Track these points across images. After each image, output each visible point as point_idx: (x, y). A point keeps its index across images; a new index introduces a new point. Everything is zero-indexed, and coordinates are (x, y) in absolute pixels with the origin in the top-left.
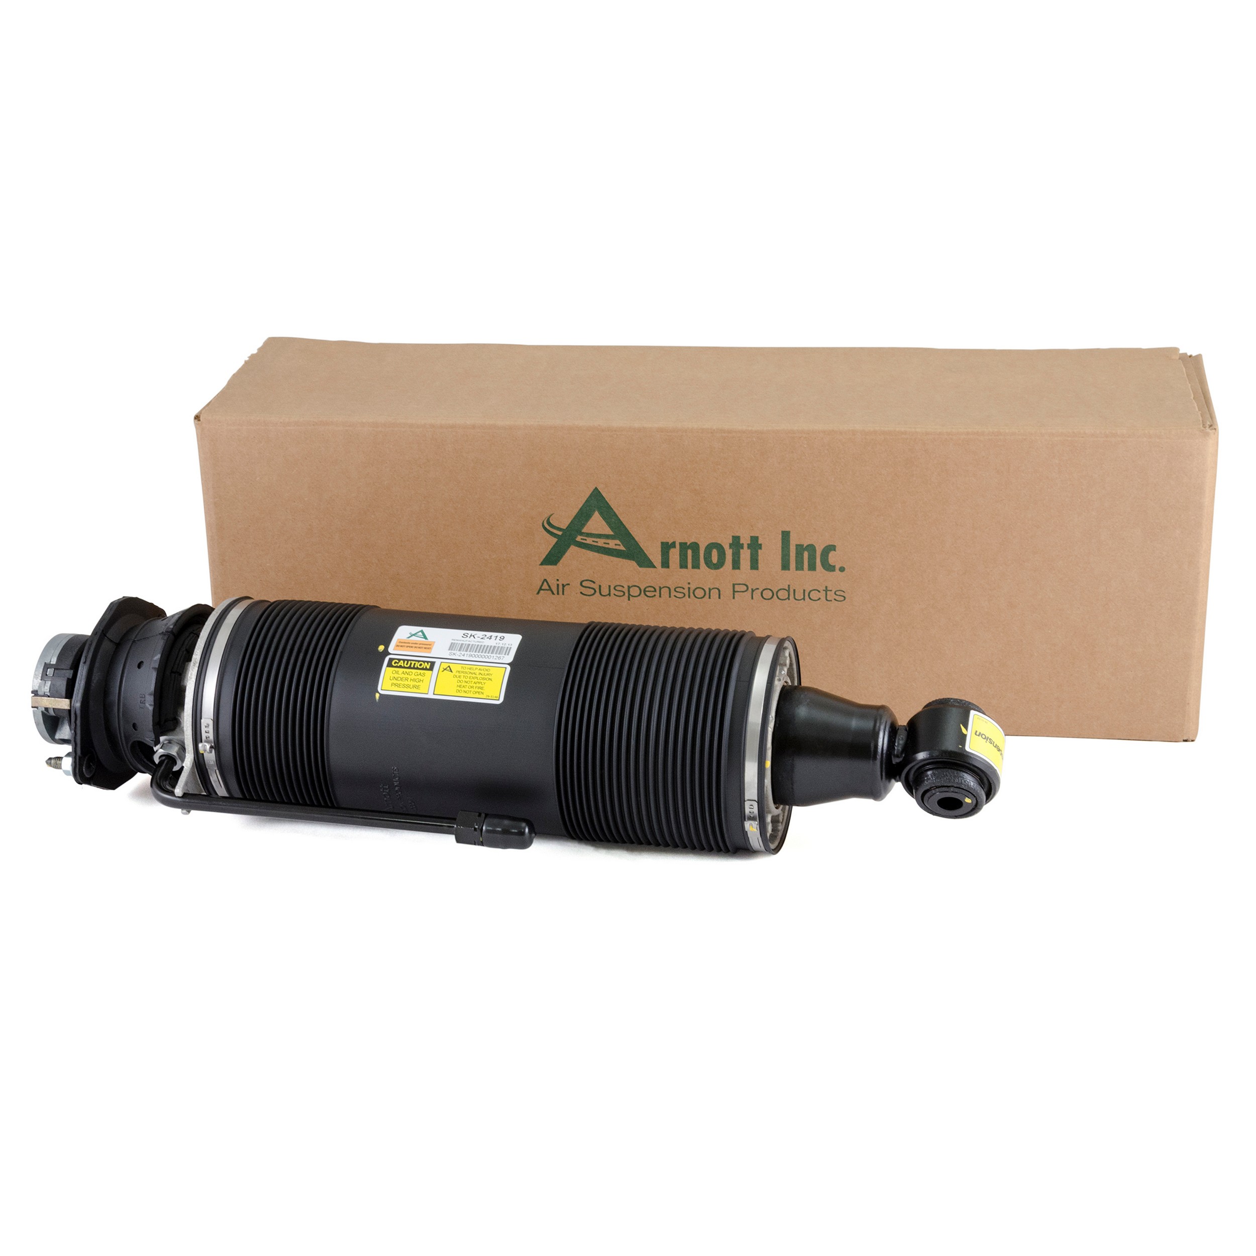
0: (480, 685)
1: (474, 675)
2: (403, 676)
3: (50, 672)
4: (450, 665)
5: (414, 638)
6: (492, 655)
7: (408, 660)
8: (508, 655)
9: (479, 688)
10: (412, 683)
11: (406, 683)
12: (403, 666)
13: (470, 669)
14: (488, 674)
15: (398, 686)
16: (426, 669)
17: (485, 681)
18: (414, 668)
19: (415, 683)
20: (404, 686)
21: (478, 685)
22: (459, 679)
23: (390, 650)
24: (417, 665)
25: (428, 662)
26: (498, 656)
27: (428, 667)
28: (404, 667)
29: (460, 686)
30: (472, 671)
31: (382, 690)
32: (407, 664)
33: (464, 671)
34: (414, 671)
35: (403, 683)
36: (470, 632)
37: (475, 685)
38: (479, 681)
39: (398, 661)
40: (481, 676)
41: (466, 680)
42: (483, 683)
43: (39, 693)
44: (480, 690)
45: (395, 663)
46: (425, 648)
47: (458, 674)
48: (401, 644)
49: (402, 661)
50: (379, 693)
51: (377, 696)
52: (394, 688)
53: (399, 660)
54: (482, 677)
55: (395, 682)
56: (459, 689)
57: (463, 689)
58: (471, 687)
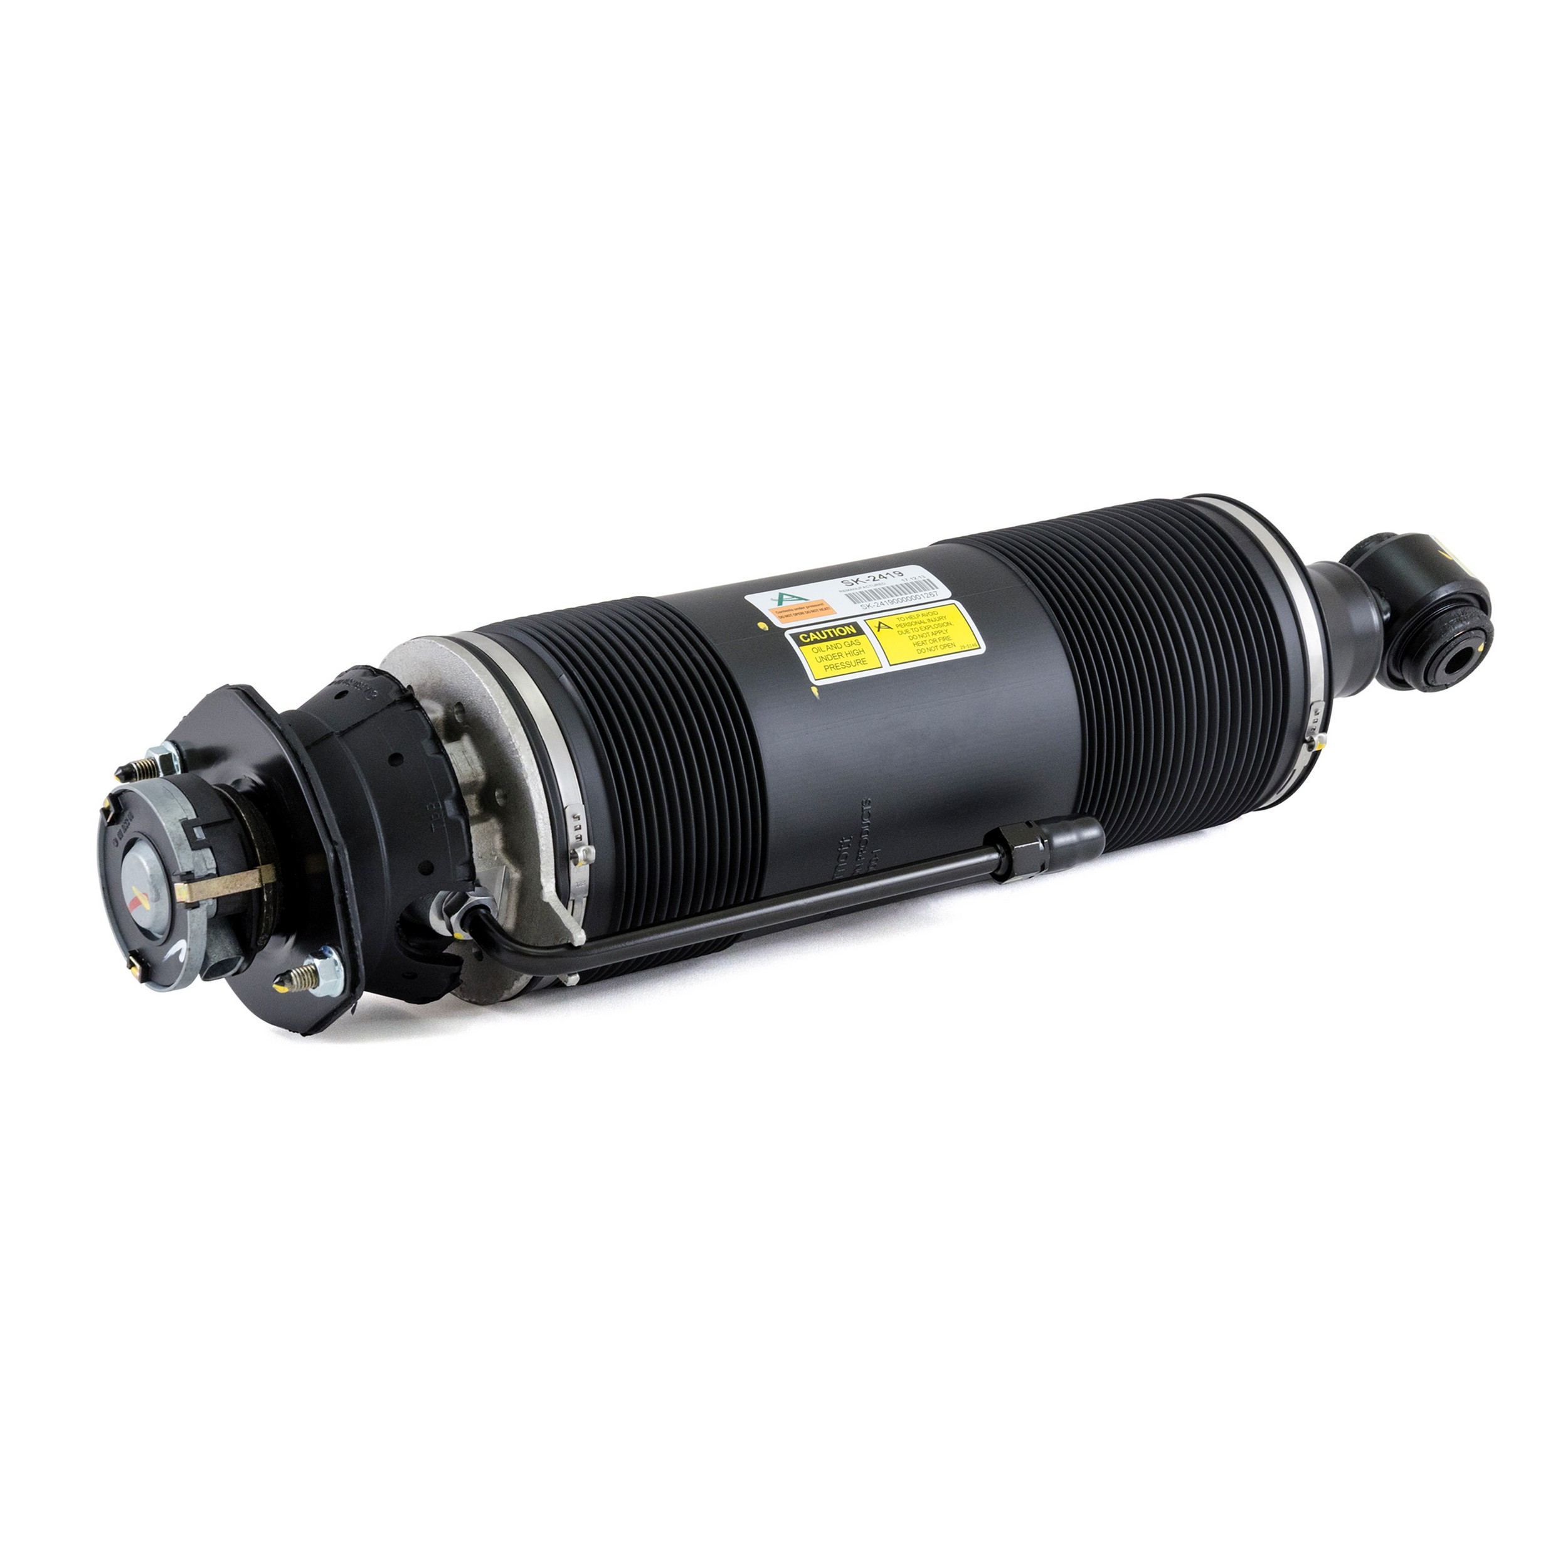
0: (942, 635)
1: (923, 625)
2: (830, 652)
3: (199, 833)
4: (881, 620)
6: (918, 594)
7: (820, 630)
8: (937, 588)
9: (944, 639)
10: (852, 659)
11: (842, 660)
12: (819, 639)
14: (939, 619)
15: (835, 667)
16: (853, 635)
17: (945, 628)
18: (835, 638)
19: (854, 658)
20: (842, 666)
21: (938, 636)
22: (909, 635)
23: (778, 624)
24: (837, 632)
25: (848, 625)
26: (923, 593)
27: (855, 631)
28: (822, 641)
29: (917, 644)
30: (916, 621)
31: (816, 680)
32: (823, 636)
33: (904, 623)
34: (841, 641)
35: (839, 661)
37: (935, 637)
38: (936, 630)
39: (805, 636)
40: (933, 623)
41: (919, 634)
42: (944, 632)
43: (198, 873)
44: (947, 642)
45: (805, 638)
46: (819, 610)
47: (901, 629)
48: (781, 615)
49: (813, 634)
50: (816, 686)
51: (815, 690)
52: (830, 673)
53: (808, 633)
54: (935, 623)
55: (828, 663)
56: (920, 648)
57: (924, 646)
58: (934, 641)
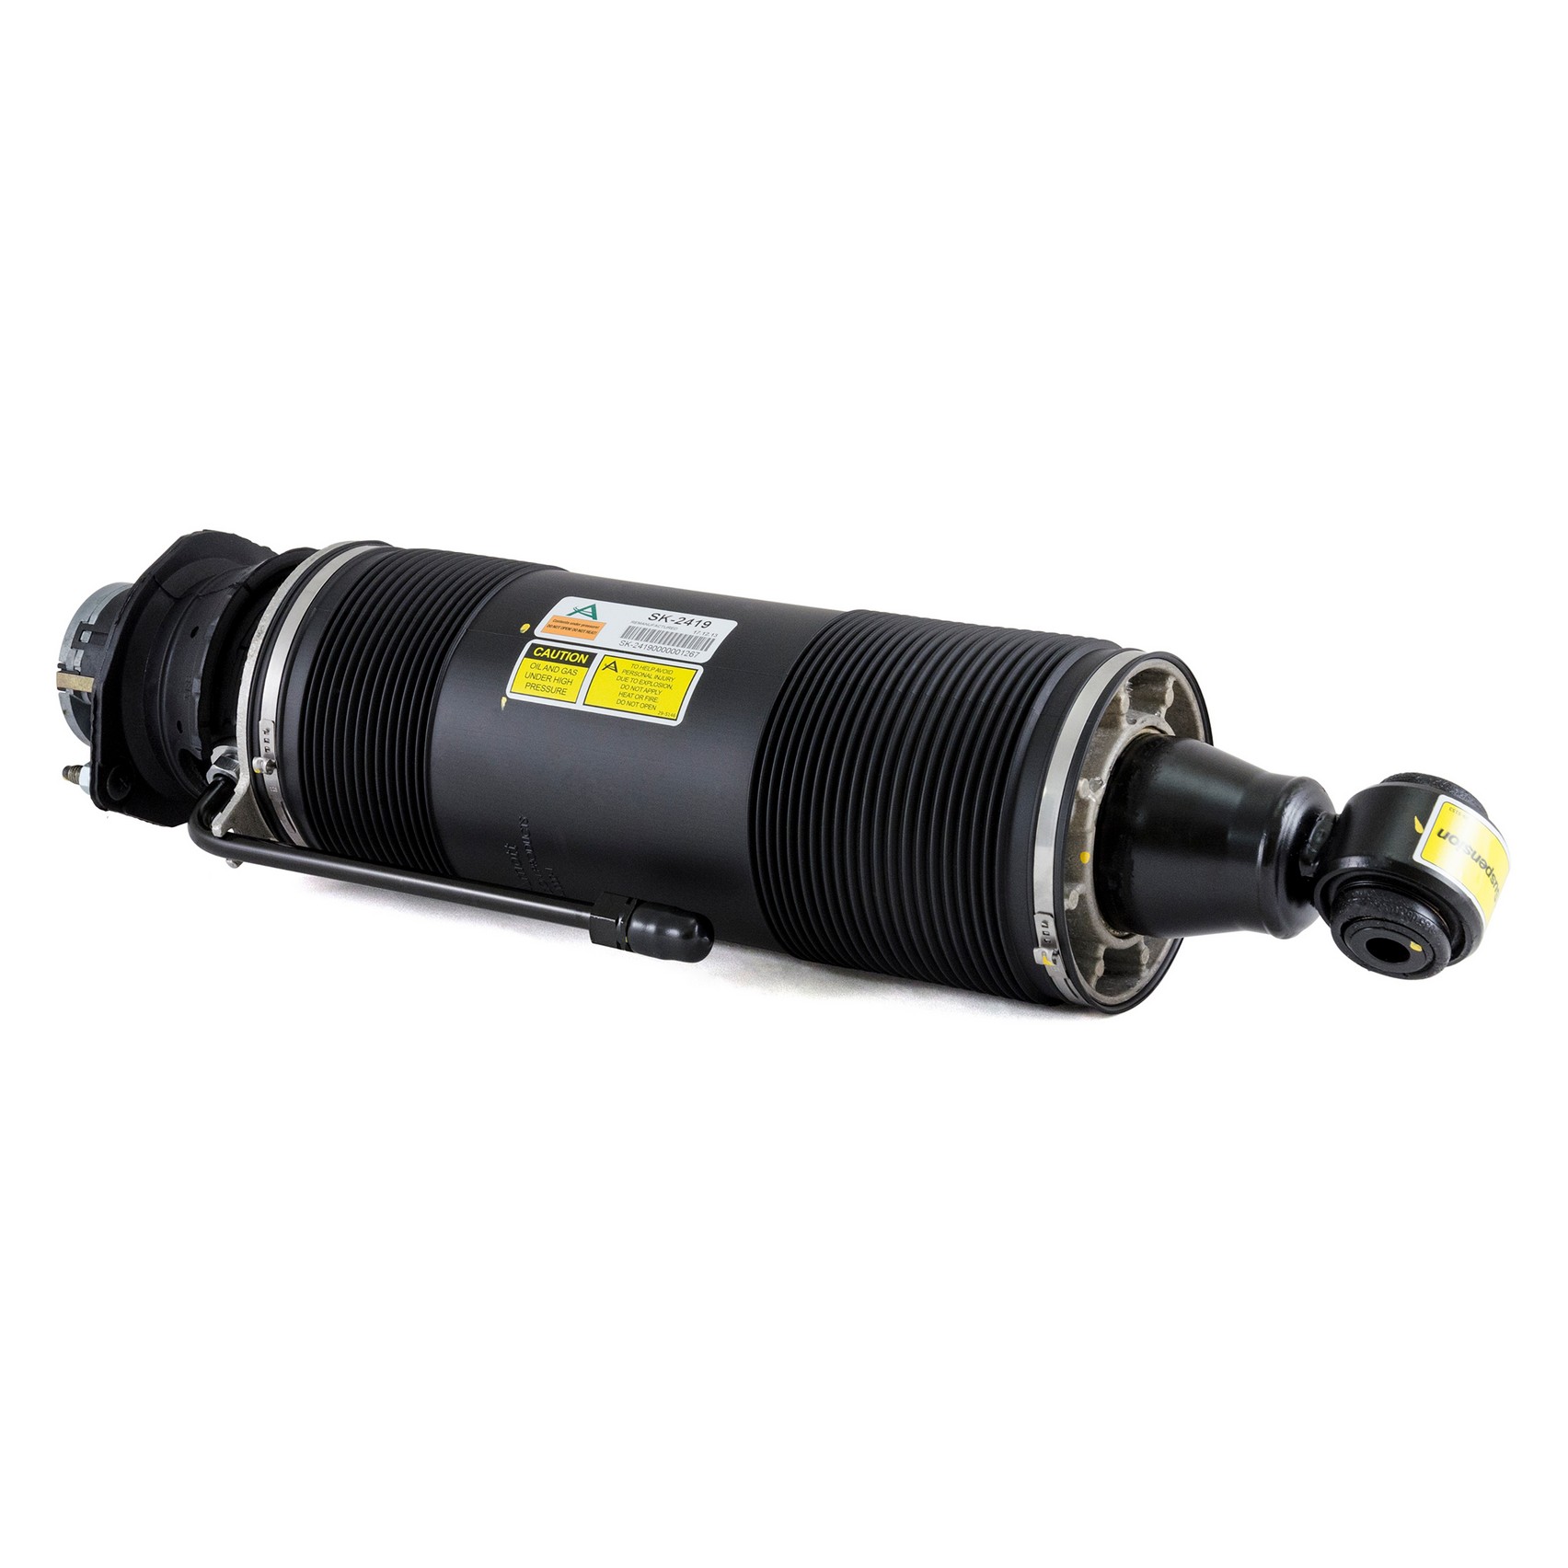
0: (653, 695)
1: (647, 679)
2: (545, 672)
3: (86, 637)
4: (617, 660)
5: (578, 616)
6: (682, 649)
7: (558, 649)
8: (706, 650)
9: (650, 699)
10: (556, 685)
11: (547, 683)
12: (548, 657)
13: (644, 668)
14: (668, 679)
15: (535, 687)
16: (580, 664)
17: (661, 689)
18: (563, 662)
19: (561, 686)
20: (545, 689)
21: (649, 694)
22: (624, 682)
23: (537, 632)
24: (570, 657)
25: (585, 654)
26: (691, 651)
27: (584, 662)
28: (550, 660)
29: (623, 694)
30: (645, 672)
31: (512, 692)
32: (554, 655)
33: (635, 670)
34: (562, 666)
35: (542, 683)
36: (662, 612)
37: (645, 694)
38: (653, 688)
39: (542, 649)
40: (657, 680)
41: (635, 685)
42: (658, 692)
43: (68, 667)
44: (651, 702)
45: (539, 652)
46: (588, 632)
47: (624, 675)
48: (558, 624)
49: (549, 650)
50: (508, 698)
51: (504, 700)
52: (533, 692)
53: (546, 647)
54: (659, 681)
55: (532, 680)
56: (622, 698)
57: (627, 699)
58: (641, 697)
